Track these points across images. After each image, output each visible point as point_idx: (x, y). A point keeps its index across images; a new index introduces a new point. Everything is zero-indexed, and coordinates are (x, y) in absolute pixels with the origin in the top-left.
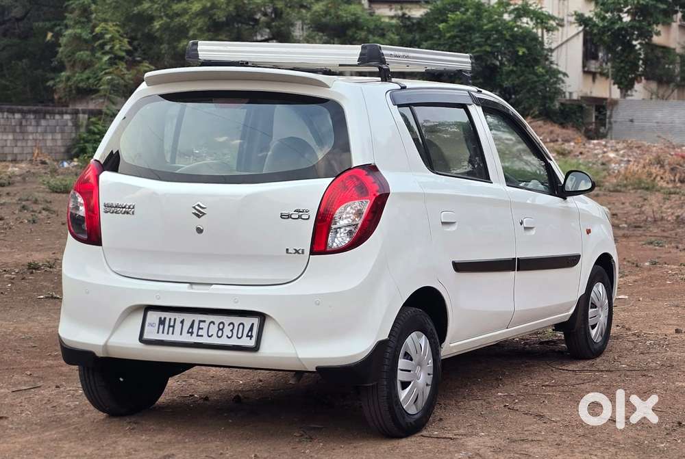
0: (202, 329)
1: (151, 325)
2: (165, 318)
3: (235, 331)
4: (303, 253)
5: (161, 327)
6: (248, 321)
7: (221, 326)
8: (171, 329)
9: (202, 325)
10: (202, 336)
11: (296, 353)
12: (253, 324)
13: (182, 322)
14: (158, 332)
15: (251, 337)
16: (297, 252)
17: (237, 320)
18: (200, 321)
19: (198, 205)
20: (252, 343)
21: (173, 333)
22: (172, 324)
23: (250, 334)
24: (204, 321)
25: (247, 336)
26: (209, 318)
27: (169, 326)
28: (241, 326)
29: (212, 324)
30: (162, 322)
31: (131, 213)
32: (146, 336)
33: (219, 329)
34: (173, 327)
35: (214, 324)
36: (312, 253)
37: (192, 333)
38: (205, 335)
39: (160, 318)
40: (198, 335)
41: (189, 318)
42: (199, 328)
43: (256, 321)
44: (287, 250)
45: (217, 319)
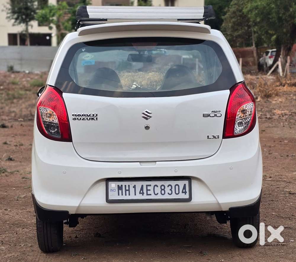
0: (150, 190)
1: (112, 190)
2: (122, 186)
3: (173, 190)
4: (218, 137)
5: (120, 192)
6: (181, 183)
7: (163, 188)
8: (127, 192)
9: (149, 188)
10: (151, 195)
11: (217, 200)
12: (185, 185)
13: (134, 187)
14: (119, 195)
15: (185, 193)
16: (214, 137)
17: (173, 183)
18: (147, 186)
19: (146, 112)
20: (187, 196)
21: (129, 195)
22: (127, 188)
23: (184, 191)
24: (150, 185)
25: (183, 192)
26: (153, 183)
27: (126, 190)
28: (177, 187)
29: (156, 187)
30: (120, 188)
31: (95, 119)
32: (111, 198)
33: (162, 190)
34: (129, 190)
35: (157, 186)
36: (224, 137)
37: (143, 194)
38: (153, 194)
39: (118, 186)
40: (147, 194)
41: (139, 184)
42: (147, 190)
43: (186, 182)
44: (208, 136)
45: (159, 183)
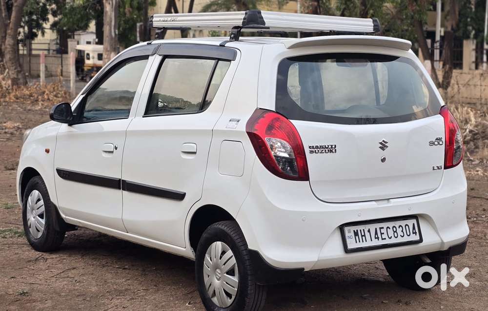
0: (383, 233)
1: (350, 237)
2: (357, 230)
3: (404, 231)
4: (441, 168)
5: (357, 238)
6: (411, 222)
7: (395, 229)
8: (364, 238)
9: (382, 231)
10: (385, 239)
12: (414, 224)
13: (369, 231)
14: (356, 242)
15: (416, 233)
16: (438, 168)
17: (403, 223)
18: (380, 228)
19: (384, 141)
20: (418, 237)
21: (366, 241)
22: (363, 234)
23: (414, 231)
24: (383, 228)
25: (413, 233)
26: (385, 225)
27: (362, 236)
28: (407, 227)
29: (388, 229)
30: (356, 234)
31: (334, 151)
32: (350, 247)
33: (394, 232)
34: (364, 236)
35: (390, 228)
37: (378, 238)
38: (387, 238)
39: (354, 231)
40: (382, 239)
41: (373, 227)
42: (381, 234)
43: (414, 221)
45: (391, 224)
